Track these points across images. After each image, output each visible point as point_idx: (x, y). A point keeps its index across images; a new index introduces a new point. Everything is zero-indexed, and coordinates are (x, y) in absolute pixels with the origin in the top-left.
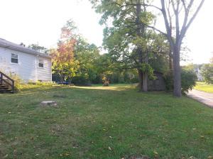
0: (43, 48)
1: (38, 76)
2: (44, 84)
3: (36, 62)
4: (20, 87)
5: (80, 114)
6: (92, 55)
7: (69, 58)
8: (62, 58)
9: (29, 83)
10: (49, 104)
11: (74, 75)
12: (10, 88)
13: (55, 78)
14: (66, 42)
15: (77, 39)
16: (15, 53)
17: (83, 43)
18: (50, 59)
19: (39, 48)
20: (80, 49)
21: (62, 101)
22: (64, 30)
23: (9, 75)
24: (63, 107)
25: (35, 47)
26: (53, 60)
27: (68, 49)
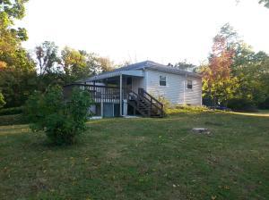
0: (190, 66)
1: (187, 99)
2: (193, 108)
3: (185, 83)
4: (168, 111)
9: (177, 108)
10: (201, 131)
12: (159, 113)
14: (220, 55)
15: (236, 48)
16: (163, 75)
17: (244, 52)
18: (200, 78)
19: (187, 66)
20: (240, 61)
22: (217, 40)
23: (157, 99)
25: (183, 66)
26: (203, 80)
27: (223, 64)
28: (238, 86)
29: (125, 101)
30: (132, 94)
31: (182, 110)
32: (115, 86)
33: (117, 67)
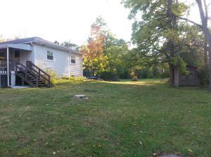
0: (74, 45)
1: (69, 71)
2: (76, 79)
3: (69, 59)
4: (55, 82)
5: (110, 108)
6: (120, 50)
7: (98, 54)
8: (91, 54)
9: (63, 78)
10: (81, 98)
11: (104, 70)
13: (86, 73)
14: (95, 39)
15: (106, 35)
16: (51, 50)
17: (111, 38)
18: (81, 55)
19: (71, 45)
20: (109, 45)
21: (92, 95)
22: (93, 27)
23: (45, 71)
24: (94, 101)
25: (68, 45)
26: (84, 56)
27: (98, 45)
28: (107, 62)
29: (13, 72)
30: (19, 66)
31: (67, 81)
32: (3, 58)
33: (6, 41)
